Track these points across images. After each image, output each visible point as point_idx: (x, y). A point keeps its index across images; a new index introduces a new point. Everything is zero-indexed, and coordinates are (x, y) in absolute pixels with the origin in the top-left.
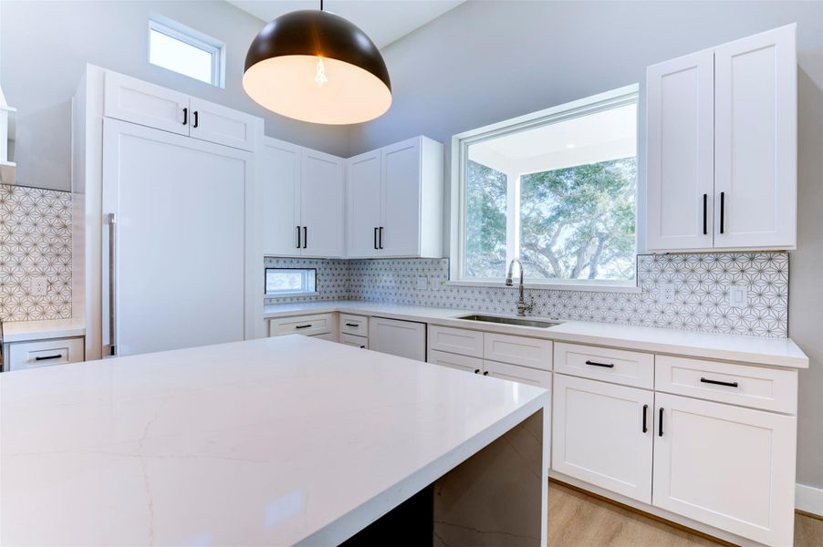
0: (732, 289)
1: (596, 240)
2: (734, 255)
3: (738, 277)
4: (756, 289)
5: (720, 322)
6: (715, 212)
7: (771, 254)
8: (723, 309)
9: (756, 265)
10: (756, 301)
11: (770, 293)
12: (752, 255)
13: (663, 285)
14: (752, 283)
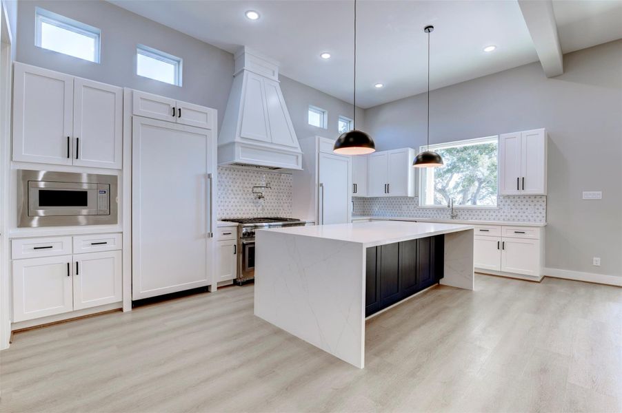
0: (529, 207)
1: (477, 184)
2: (530, 196)
3: (531, 203)
4: (537, 207)
5: (525, 218)
6: (521, 183)
7: (541, 196)
8: (526, 214)
9: (537, 199)
10: (536, 211)
11: (541, 208)
12: (535, 196)
13: (506, 207)
14: (535, 205)
